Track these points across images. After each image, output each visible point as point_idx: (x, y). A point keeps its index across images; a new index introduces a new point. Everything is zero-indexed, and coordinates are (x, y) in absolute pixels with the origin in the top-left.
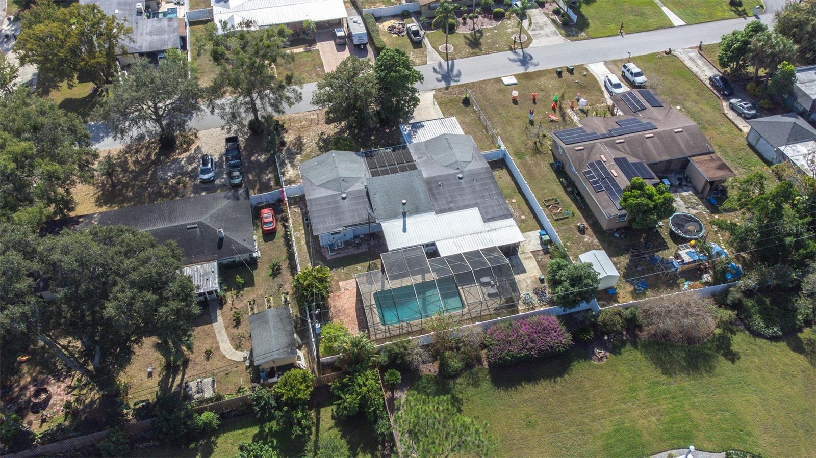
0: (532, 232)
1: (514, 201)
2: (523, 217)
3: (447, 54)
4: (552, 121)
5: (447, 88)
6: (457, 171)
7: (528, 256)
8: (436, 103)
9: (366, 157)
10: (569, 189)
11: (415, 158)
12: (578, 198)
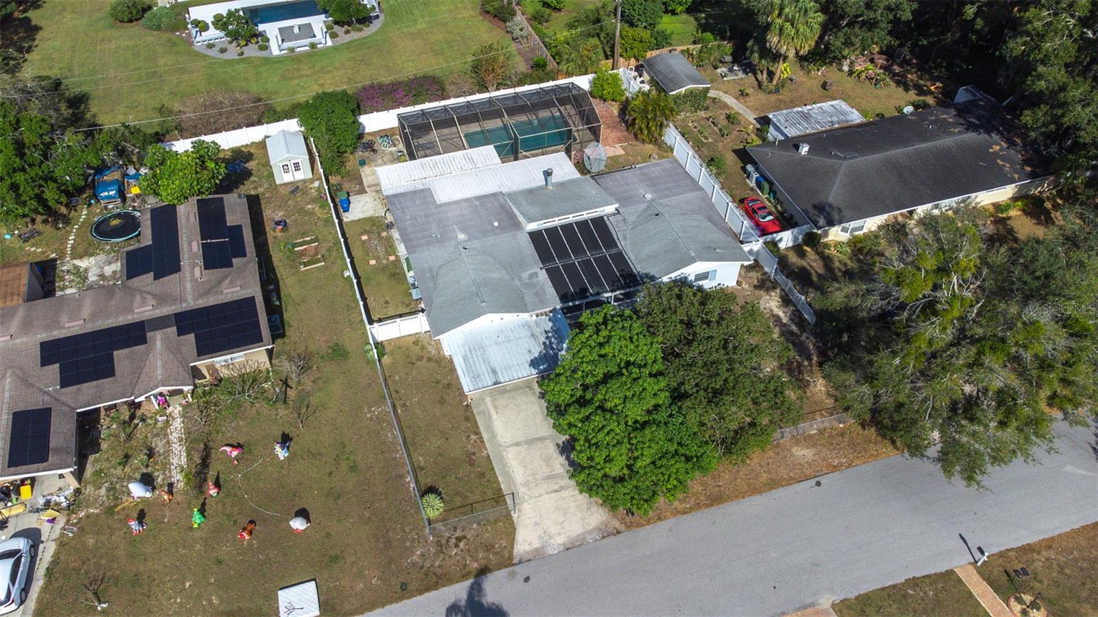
0: (357, 219)
1: (373, 262)
2: (365, 238)
4: (238, 446)
5: (483, 571)
6: (469, 245)
7: (372, 188)
8: (510, 502)
10: (272, 287)
11: (543, 275)
12: (263, 271)
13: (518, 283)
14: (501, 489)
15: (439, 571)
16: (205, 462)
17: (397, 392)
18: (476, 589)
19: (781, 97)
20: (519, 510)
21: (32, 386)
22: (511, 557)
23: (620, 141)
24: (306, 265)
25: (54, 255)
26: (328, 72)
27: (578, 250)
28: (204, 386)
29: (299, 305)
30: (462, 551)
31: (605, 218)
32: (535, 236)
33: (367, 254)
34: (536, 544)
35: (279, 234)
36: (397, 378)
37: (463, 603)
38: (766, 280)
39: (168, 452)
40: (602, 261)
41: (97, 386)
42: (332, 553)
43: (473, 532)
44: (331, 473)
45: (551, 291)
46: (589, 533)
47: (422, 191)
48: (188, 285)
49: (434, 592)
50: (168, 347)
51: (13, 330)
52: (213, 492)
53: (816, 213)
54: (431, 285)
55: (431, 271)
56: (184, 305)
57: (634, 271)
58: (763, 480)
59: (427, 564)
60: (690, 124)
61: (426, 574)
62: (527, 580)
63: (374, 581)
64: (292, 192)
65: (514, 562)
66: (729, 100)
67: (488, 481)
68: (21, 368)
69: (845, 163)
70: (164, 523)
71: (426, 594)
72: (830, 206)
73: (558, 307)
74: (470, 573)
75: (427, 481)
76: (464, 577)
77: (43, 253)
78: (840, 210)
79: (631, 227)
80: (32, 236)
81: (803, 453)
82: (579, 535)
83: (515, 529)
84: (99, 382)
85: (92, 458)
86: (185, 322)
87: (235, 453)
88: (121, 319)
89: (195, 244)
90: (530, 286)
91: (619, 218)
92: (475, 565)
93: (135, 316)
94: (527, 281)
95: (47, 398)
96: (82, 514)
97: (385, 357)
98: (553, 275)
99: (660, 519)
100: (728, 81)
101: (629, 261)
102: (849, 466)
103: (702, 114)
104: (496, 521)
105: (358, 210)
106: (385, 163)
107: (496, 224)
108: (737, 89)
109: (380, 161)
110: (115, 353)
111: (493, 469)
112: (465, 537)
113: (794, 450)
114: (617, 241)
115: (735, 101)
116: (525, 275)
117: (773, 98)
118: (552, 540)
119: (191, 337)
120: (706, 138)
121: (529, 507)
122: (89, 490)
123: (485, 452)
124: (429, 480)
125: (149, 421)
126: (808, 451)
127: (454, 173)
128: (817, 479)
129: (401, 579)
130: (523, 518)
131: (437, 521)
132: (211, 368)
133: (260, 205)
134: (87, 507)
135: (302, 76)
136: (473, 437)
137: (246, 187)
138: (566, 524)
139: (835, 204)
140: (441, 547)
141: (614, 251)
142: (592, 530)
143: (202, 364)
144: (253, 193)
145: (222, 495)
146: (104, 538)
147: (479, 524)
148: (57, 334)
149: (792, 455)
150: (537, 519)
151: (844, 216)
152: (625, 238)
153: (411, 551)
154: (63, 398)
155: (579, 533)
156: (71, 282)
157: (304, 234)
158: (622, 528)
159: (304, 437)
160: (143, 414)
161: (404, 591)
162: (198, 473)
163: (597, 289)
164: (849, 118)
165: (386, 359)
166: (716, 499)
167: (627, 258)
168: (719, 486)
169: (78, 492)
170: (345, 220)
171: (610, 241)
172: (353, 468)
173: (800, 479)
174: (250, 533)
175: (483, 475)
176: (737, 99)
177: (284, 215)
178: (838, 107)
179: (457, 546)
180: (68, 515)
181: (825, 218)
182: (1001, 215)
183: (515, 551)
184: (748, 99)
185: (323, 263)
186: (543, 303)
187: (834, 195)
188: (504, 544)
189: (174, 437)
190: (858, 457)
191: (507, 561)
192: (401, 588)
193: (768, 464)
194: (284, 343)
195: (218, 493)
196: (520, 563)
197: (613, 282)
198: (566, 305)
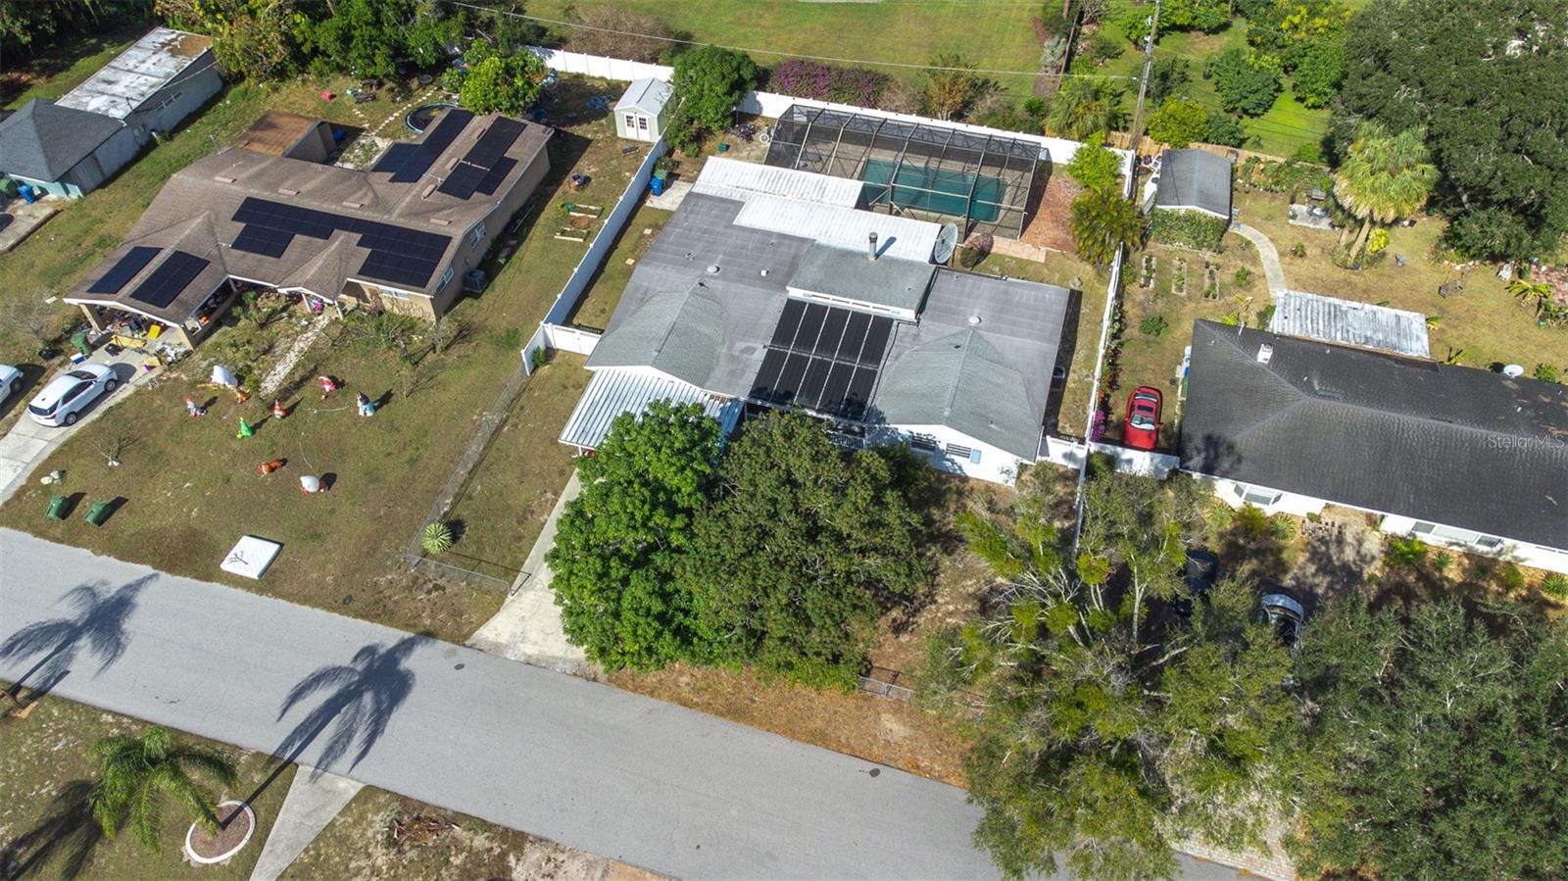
0: (660, 207)
1: (630, 261)
2: (648, 232)
3: (248, 802)
5: (429, 635)
6: (709, 283)
8: (518, 582)
9: (862, 405)
10: (513, 242)
11: (760, 354)
12: (520, 222)
13: (724, 351)
14: (523, 563)
15: (390, 606)
16: (299, 385)
17: (522, 408)
18: (406, 646)
19: (1354, 278)
20: (520, 595)
21: (214, 235)
22: (466, 637)
23: (1054, 244)
24: (563, 233)
25: (366, 126)
26: (790, 31)
27: (827, 346)
28: (364, 311)
29: (521, 272)
30: (429, 600)
31: (895, 323)
32: (793, 307)
33: (633, 251)
34: (503, 640)
35: (573, 191)
36: (536, 394)
37: (382, 651)
38: (1066, 502)
39: (283, 356)
40: (843, 372)
41: (259, 260)
42: (319, 530)
43: (455, 589)
44: (389, 454)
45: (750, 377)
46: (565, 661)
47: (733, 202)
48: (408, 199)
49: (367, 622)
50: (340, 253)
51: (243, 175)
52: (278, 413)
53: (1201, 446)
54: (633, 308)
55: (645, 293)
56: (386, 217)
57: (869, 402)
58: (812, 725)
59: (387, 593)
60: (1176, 262)
61: (377, 602)
62: (459, 667)
63: (329, 579)
64: (625, 151)
65: (466, 643)
66: (1267, 252)
67: (519, 548)
68: (217, 215)
69: (1308, 400)
70: (220, 418)
71: (360, 621)
72: (1231, 447)
73: (742, 399)
74: (415, 626)
75: (463, 513)
76: (407, 627)
77: (362, 119)
78: (1240, 460)
79: (916, 347)
80: (365, 100)
81: (893, 727)
82: (553, 657)
83: (498, 610)
84: (264, 257)
85: (224, 329)
86: (372, 233)
87: (327, 388)
88: (325, 206)
89: (454, 160)
90: (733, 358)
91: (914, 330)
92: (428, 622)
93: (339, 208)
94: (737, 354)
95: (215, 252)
96: (174, 375)
97: (547, 367)
98: (772, 360)
99: (652, 693)
100: (1293, 226)
101: (874, 387)
102: (939, 778)
103: (1207, 255)
104: (488, 592)
105: (668, 199)
106: (748, 159)
107: (764, 273)
108: (1296, 242)
109: (745, 154)
110: (297, 236)
111: (535, 539)
112: (444, 589)
113: (885, 717)
114: (884, 357)
115: (1275, 256)
116: (740, 345)
117: (1341, 274)
118: (522, 645)
119: (367, 251)
120: (1180, 289)
121: (533, 597)
122: (197, 357)
123: (545, 517)
124: (465, 513)
125: (294, 320)
126: (902, 728)
127: (789, 197)
128: (877, 766)
129: (351, 592)
130: (516, 604)
131: (434, 557)
132: (374, 293)
133: (583, 152)
134: (183, 371)
135: (756, 26)
136: (549, 495)
137: (589, 127)
138: (550, 637)
139: (1240, 447)
140: (415, 583)
141: (870, 367)
142: (570, 661)
143: (366, 285)
144: (589, 136)
145: (286, 420)
146: (168, 405)
147: (468, 584)
148: (266, 195)
149: (877, 720)
150: (527, 615)
151: (1238, 470)
152: (897, 358)
153: (385, 570)
154: (226, 258)
155: (556, 654)
156: (356, 157)
157: (596, 202)
158: (603, 677)
159: (401, 404)
160: (294, 311)
161: (344, 605)
162: (286, 390)
163: (804, 401)
164: (1404, 344)
165: (545, 370)
166: (736, 712)
167: (876, 381)
168: (753, 701)
169: (188, 354)
170: (648, 204)
171: (875, 353)
172: (412, 462)
173: (858, 754)
174: (272, 470)
175: (520, 538)
176: (1282, 255)
177: (595, 174)
178: (1404, 323)
179: (429, 592)
180: (165, 370)
181: (1206, 458)
182: (1544, 595)
183: (478, 632)
184: (1299, 261)
185: (581, 240)
186: (729, 386)
187: (1246, 435)
188: (473, 620)
189: (297, 346)
190: (960, 775)
191: (460, 638)
192: (344, 601)
193: (835, 713)
194: (472, 305)
195: (283, 417)
196: (471, 647)
197: (830, 402)
198: (753, 401)
